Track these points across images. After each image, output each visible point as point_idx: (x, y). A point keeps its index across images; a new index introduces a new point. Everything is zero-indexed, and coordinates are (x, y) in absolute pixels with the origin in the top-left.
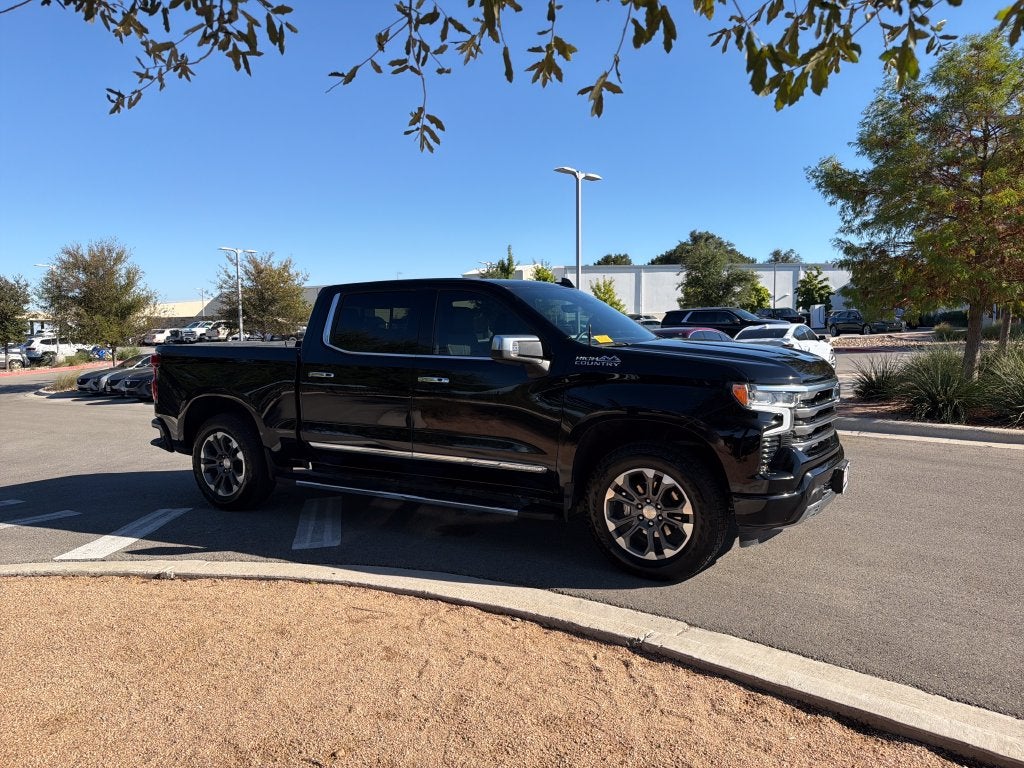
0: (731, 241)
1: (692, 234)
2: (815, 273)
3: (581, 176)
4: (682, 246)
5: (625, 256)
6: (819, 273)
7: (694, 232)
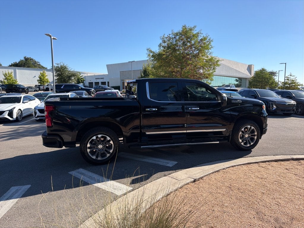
1: (25, 58)
3: (52, 37)
4: (22, 61)
7: (26, 57)
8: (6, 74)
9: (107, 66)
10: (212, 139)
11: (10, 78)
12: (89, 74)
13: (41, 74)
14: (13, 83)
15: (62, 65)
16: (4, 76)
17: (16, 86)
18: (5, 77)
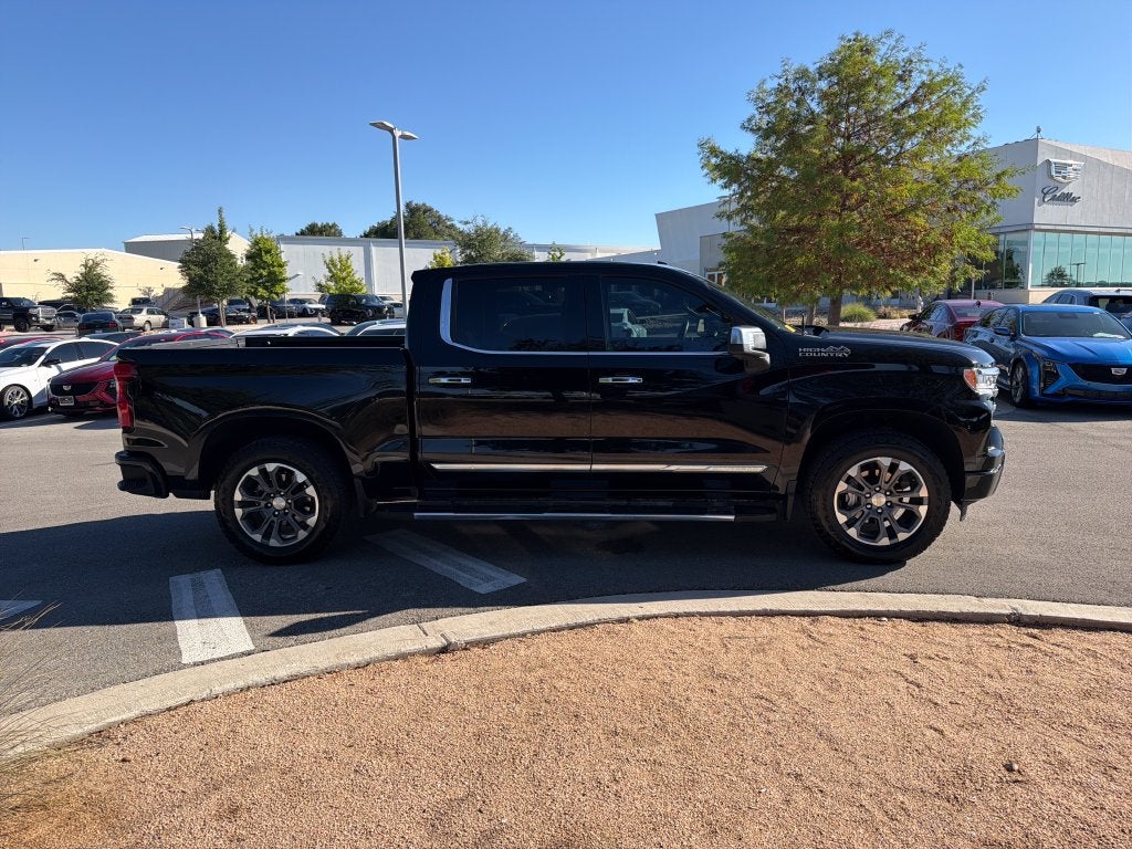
0: (450, 216)
2: (558, 254)
3: (398, 133)
5: (334, 225)
6: (562, 255)
7: (412, 203)
8: (332, 260)
9: (660, 218)
10: (716, 503)
11: (344, 274)
12: (601, 251)
13: (435, 257)
14: (352, 290)
15: (480, 223)
16: (328, 267)
17: (359, 299)
18: (330, 271)
